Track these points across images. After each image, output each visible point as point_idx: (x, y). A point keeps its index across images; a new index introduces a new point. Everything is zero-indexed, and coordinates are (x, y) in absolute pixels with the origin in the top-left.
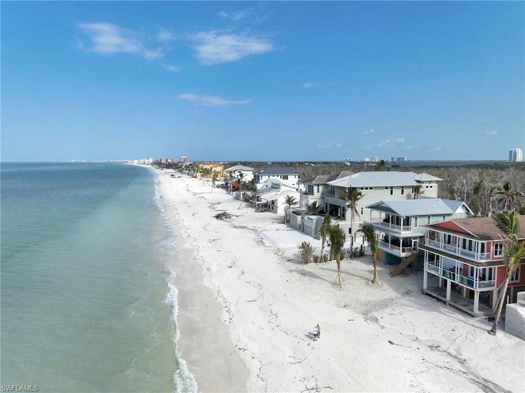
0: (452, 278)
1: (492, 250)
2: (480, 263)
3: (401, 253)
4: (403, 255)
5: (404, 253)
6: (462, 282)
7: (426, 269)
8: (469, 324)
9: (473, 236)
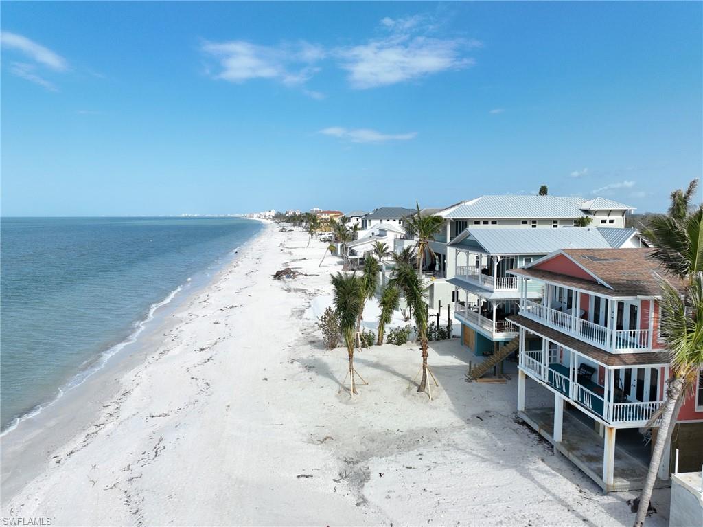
0: (564, 390)
1: (652, 323)
2: (617, 356)
3: (494, 333)
4: (499, 337)
5: (500, 333)
6: (582, 401)
7: (522, 367)
8: (578, 515)
9: (602, 285)
